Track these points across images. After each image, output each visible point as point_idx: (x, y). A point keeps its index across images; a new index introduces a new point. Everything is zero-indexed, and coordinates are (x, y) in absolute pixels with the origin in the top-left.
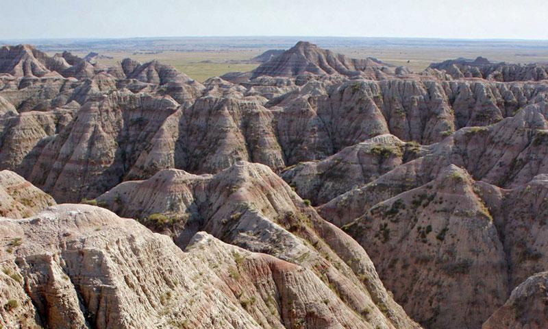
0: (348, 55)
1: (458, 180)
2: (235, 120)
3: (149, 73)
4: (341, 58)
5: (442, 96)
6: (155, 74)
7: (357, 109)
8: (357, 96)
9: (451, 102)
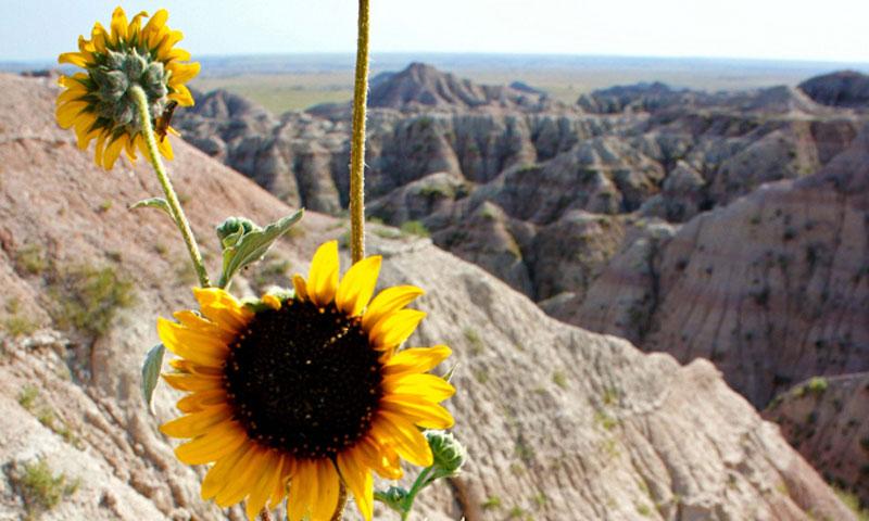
0: (477, 81)
1: (489, 219)
2: (286, 162)
3: (214, 105)
4: (467, 84)
5: (523, 132)
6: (222, 107)
7: (425, 149)
8: (426, 133)
9: (534, 138)
